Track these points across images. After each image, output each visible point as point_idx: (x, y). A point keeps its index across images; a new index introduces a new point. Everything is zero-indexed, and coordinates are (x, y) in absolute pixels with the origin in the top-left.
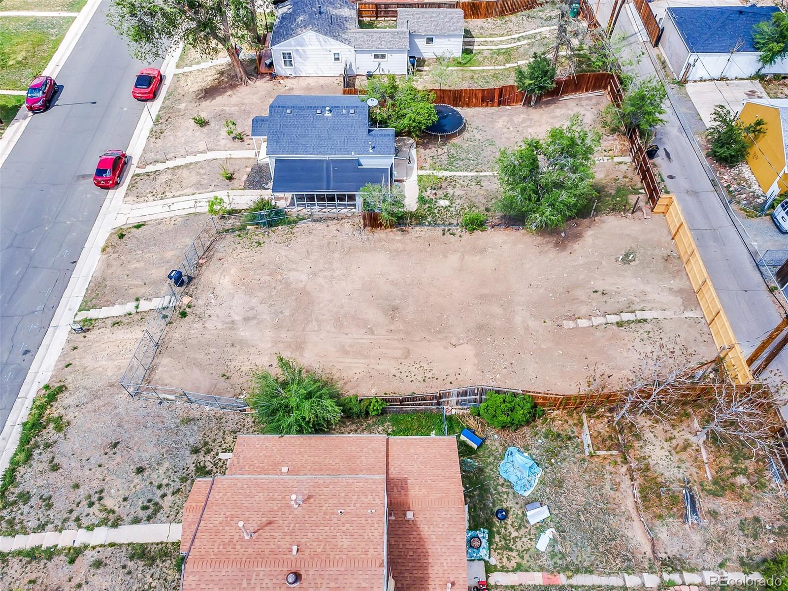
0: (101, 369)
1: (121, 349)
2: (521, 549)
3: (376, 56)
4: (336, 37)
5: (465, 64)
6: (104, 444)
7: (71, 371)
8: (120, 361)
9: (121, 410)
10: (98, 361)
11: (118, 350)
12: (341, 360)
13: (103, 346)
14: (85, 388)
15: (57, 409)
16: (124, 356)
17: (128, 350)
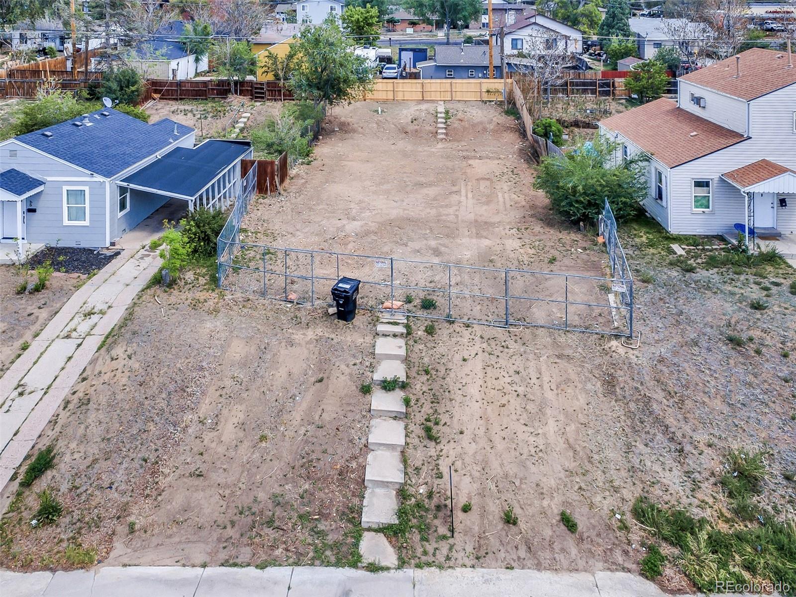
0: (571, 428)
1: (512, 397)
6: (741, 360)
7: (585, 510)
8: (546, 386)
9: (663, 350)
10: (547, 445)
11: (515, 404)
13: (500, 446)
14: (629, 449)
15: (703, 504)
16: (534, 380)
17: (516, 378)
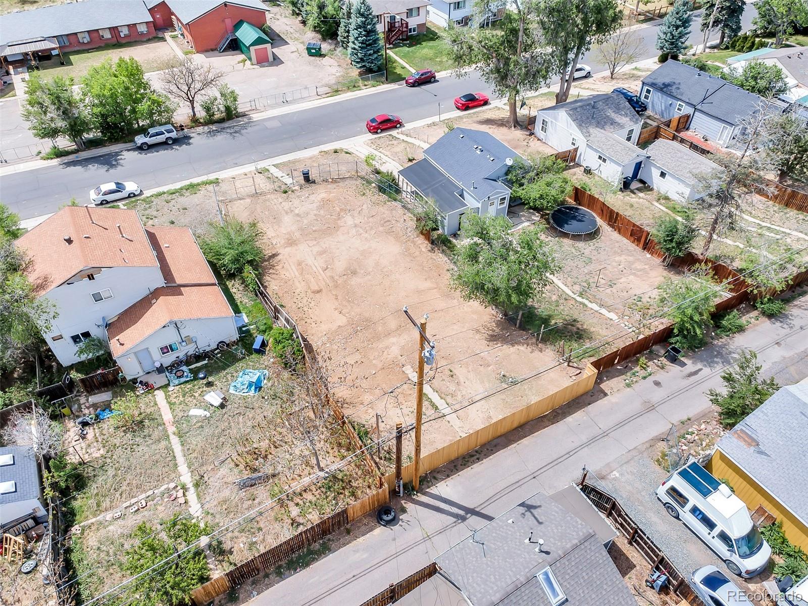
2: (186, 402)
3: (600, 158)
4: (580, 126)
5: (678, 212)
12: (291, 264)
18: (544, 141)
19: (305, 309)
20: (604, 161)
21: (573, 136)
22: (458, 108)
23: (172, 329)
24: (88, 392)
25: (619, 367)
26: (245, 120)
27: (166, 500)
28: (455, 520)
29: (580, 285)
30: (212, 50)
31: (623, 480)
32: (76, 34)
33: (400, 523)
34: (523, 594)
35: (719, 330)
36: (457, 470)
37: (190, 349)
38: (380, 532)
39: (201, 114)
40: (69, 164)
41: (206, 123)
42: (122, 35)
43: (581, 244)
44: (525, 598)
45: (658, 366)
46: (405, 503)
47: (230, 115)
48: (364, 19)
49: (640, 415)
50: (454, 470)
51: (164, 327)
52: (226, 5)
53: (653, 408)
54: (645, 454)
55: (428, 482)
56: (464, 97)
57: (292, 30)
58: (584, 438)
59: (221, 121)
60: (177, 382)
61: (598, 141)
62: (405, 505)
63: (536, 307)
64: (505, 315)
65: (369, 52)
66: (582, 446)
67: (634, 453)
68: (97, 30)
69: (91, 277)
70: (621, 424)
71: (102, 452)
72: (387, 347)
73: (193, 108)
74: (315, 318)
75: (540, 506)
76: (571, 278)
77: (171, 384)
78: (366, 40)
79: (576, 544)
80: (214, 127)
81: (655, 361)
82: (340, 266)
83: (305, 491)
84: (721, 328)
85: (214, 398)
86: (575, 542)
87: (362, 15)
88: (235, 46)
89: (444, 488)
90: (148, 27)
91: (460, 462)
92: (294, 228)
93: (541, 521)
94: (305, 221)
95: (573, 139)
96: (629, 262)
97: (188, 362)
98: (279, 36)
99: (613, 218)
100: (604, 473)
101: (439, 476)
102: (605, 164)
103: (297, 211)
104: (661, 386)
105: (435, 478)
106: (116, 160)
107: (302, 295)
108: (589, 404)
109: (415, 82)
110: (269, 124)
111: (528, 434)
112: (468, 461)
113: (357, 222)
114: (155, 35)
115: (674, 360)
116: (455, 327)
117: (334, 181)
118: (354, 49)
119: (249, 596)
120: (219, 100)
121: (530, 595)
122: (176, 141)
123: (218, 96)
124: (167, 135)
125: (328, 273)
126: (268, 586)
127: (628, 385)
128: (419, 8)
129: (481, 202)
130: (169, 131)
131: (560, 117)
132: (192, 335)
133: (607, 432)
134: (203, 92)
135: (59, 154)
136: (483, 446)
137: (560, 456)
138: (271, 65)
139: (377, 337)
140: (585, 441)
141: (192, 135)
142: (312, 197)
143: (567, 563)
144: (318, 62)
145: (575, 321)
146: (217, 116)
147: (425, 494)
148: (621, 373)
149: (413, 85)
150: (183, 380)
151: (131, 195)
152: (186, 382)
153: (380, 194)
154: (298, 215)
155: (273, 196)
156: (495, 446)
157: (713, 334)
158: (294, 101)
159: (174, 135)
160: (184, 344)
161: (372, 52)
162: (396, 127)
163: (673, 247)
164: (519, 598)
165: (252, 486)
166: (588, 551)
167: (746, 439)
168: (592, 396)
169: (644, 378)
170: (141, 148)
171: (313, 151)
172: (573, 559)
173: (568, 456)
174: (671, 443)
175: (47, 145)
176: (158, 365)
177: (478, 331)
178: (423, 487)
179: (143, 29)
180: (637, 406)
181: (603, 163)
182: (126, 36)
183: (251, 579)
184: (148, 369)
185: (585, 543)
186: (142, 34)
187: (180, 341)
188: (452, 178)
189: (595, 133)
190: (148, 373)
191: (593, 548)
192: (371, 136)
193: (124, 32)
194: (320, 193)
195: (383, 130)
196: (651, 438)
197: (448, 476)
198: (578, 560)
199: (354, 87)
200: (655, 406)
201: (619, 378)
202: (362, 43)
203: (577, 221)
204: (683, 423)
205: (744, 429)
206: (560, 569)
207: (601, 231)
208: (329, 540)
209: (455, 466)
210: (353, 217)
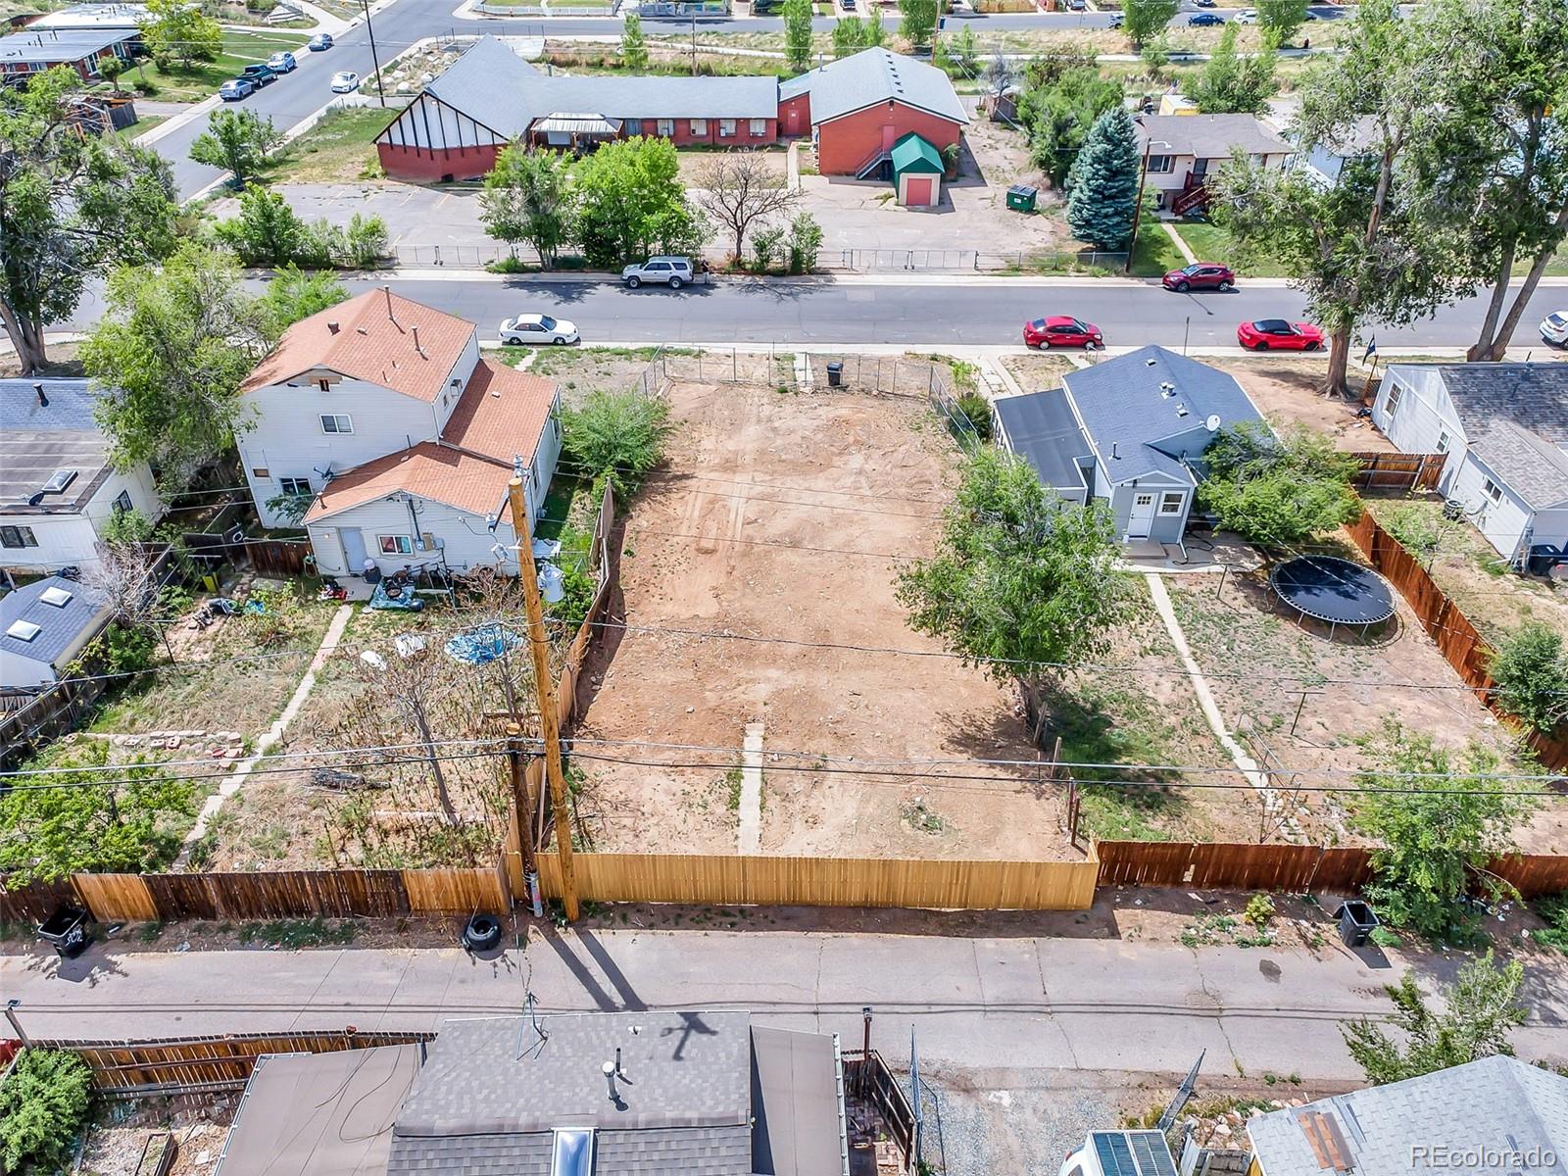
2: (371, 637)
3: (1489, 486)
4: (1465, 407)
18: (1386, 433)
19: (664, 571)
20: (1497, 494)
21: (1444, 430)
22: (1243, 343)
23: (402, 506)
24: (258, 569)
25: (1193, 896)
26: (822, 281)
27: (208, 751)
28: (595, 1006)
29: (1255, 718)
30: (848, 174)
31: (1013, 1118)
32: (655, 120)
33: (498, 960)
34: (504, 1152)
35: (1550, 931)
36: (677, 924)
37: (429, 560)
38: (453, 956)
39: (750, 255)
40: (513, 284)
41: (753, 273)
42: (723, 134)
43: (1320, 645)
44: (503, 1162)
45: (1302, 936)
46: (534, 931)
47: (799, 266)
48: (1110, 147)
49: (1169, 1011)
50: (672, 922)
51: (390, 498)
52: (892, 103)
53: (1215, 1013)
54: (1112, 1096)
55: (606, 918)
56: (1263, 323)
57: (1008, 168)
58: (990, 994)
59: (780, 273)
60: (382, 604)
61: (1498, 448)
62: (530, 935)
63: (1115, 723)
64: (1030, 709)
65: (1104, 211)
66: (970, 1007)
67: (1085, 1079)
68: (688, 120)
69: (324, 386)
70: (1104, 1008)
71: (206, 657)
72: (753, 681)
73: (740, 241)
74: (668, 590)
75: (714, 1033)
76: (1245, 699)
77: (372, 604)
78: (1105, 188)
79: (690, 1121)
80: (761, 280)
81: (1303, 922)
82: (779, 525)
83: (398, 832)
84: (1556, 927)
85: (406, 645)
86: (692, 1115)
87: (1109, 139)
88: (885, 173)
89: (625, 945)
90: (767, 127)
91: (694, 914)
92: (750, 447)
93: (683, 1054)
94: (779, 442)
95: (1444, 436)
96: (1424, 717)
97: (420, 582)
98: (978, 172)
99: (1438, 613)
100: (978, 1082)
101: (634, 918)
102: (1496, 504)
103: (777, 424)
104: (1277, 981)
105: (624, 918)
106: (580, 293)
107: (679, 548)
108: (1059, 935)
109: (1181, 282)
110: (852, 295)
111: (872, 928)
112: (710, 919)
113: (868, 467)
114: (774, 141)
115: (1359, 941)
116: (909, 695)
117: (882, 396)
118: (1079, 200)
119: (175, 945)
120: (785, 237)
121: (518, 1162)
122: (686, 286)
123: (788, 230)
124: (675, 272)
125: (750, 530)
126: (215, 946)
127: (1188, 942)
128: (1266, 156)
129: (1114, 485)
130: (680, 266)
131: (1427, 383)
132: (437, 535)
133: (1055, 1009)
134: (760, 217)
135: (513, 267)
136: (764, 906)
137: (906, 1000)
138: (930, 210)
139: (748, 658)
140: (989, 999)
141: (719, 284)
142: (821, 411)
143: (642, 1147)
144: (1018, 221)
145: (1173, 774)
146: (776, 262)
147: (583, 934)
148: (1189, 908)
149: (1175, 288)
150: (393, 604)
151: (559, 342)
152: (395, 609)
153: (949, 435)
154: (774, 430)
155: (758, 392)
156: (788, 919)
157: (1525, 933)
158: (928, 270)
159: (685, 274)
160: (420, 545)
161: (1111, 210)
162: (1083, 346)
163: (1525, 700)
164: (489, 1153)
165: (331, 786)
166: (708, 1152)
167: (1328, 1143)
168: (1078, 922)
169: (1244, 944)
170: (628, 285)
171: (896, 351)
172: (662, 1146)
173: (925, 1009)
174: (1194, 1103)
175: (503, 251)
176: (369, 565)
177: (947, 718)
178: (590, 921)
179: (758, 129)
180: (1178, 990)
181: (1493, 500)
182: (728, 136)
183: (201, 921)
184: (356, 569)
185: (712, 1131)
186: (755, 136)
187: (415, 536)
188: (1086, 433)
189: (1499, 431)
190: (356, 576)
191: (723, 1152)
192: (1024, 350)
193: (729, 128)
194: (842, 407)
195: (1051, 346)
196: (1156, 1070)
197: (651, 926)
198: (671, 1155)
199: (1057, 267)
200: (1225, 1013)
201: (1177, 916)
202: (1095, 191)
203: (1339, 593)
204: (1272, 1082)
205: (1337, 1116)
206: (620, 1149)
207: (1396, 636)
208: (362, 925)
209: (679, 916)
210: (868, 458)
